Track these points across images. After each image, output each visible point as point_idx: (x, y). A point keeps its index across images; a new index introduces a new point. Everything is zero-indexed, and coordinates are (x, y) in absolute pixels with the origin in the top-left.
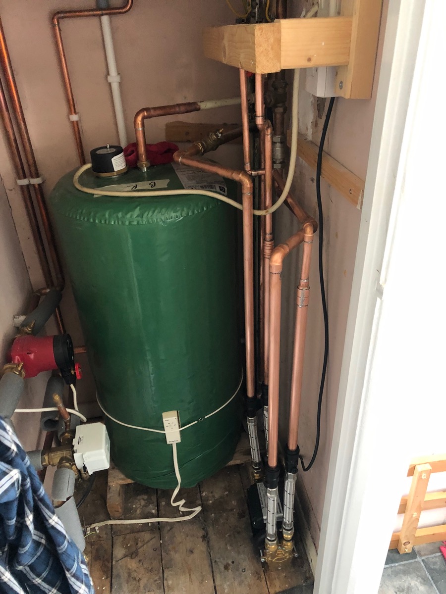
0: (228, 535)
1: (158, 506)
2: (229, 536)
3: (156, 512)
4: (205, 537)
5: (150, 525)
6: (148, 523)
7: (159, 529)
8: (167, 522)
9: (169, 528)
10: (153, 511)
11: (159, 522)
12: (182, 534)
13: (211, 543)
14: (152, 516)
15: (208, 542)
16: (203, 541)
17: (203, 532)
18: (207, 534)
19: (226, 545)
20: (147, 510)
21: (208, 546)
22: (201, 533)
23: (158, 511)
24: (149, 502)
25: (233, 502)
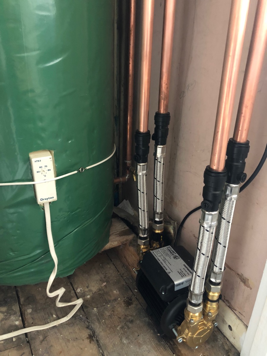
0: (119, 327)
1: (22, 315)
2: (122, 328)
3: (21, 322)
4: (92, 337)
5: (14, 340)
6: (12, 338)
7: (28, 342)
8: (38, 331)
9: (41, 338)
10: (17, 323)
11: (26, 334)
12: (61, 341)
13: (102, 342)
14: (17, 328)
15: (97, 341)
16: (90, 343)
17: (89, 331)
18: (94, 332)
19: (121, 339)
20: (8, 323)
21: (99, 346)
22: (85, 333)
23: (23, 321)
24: (9, 313)
25: (115, 291)
